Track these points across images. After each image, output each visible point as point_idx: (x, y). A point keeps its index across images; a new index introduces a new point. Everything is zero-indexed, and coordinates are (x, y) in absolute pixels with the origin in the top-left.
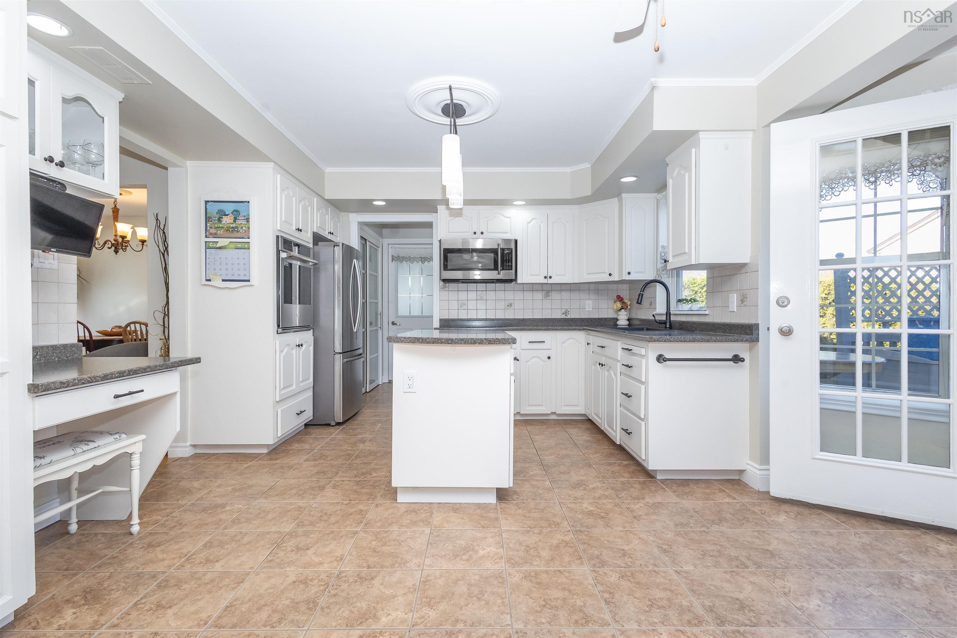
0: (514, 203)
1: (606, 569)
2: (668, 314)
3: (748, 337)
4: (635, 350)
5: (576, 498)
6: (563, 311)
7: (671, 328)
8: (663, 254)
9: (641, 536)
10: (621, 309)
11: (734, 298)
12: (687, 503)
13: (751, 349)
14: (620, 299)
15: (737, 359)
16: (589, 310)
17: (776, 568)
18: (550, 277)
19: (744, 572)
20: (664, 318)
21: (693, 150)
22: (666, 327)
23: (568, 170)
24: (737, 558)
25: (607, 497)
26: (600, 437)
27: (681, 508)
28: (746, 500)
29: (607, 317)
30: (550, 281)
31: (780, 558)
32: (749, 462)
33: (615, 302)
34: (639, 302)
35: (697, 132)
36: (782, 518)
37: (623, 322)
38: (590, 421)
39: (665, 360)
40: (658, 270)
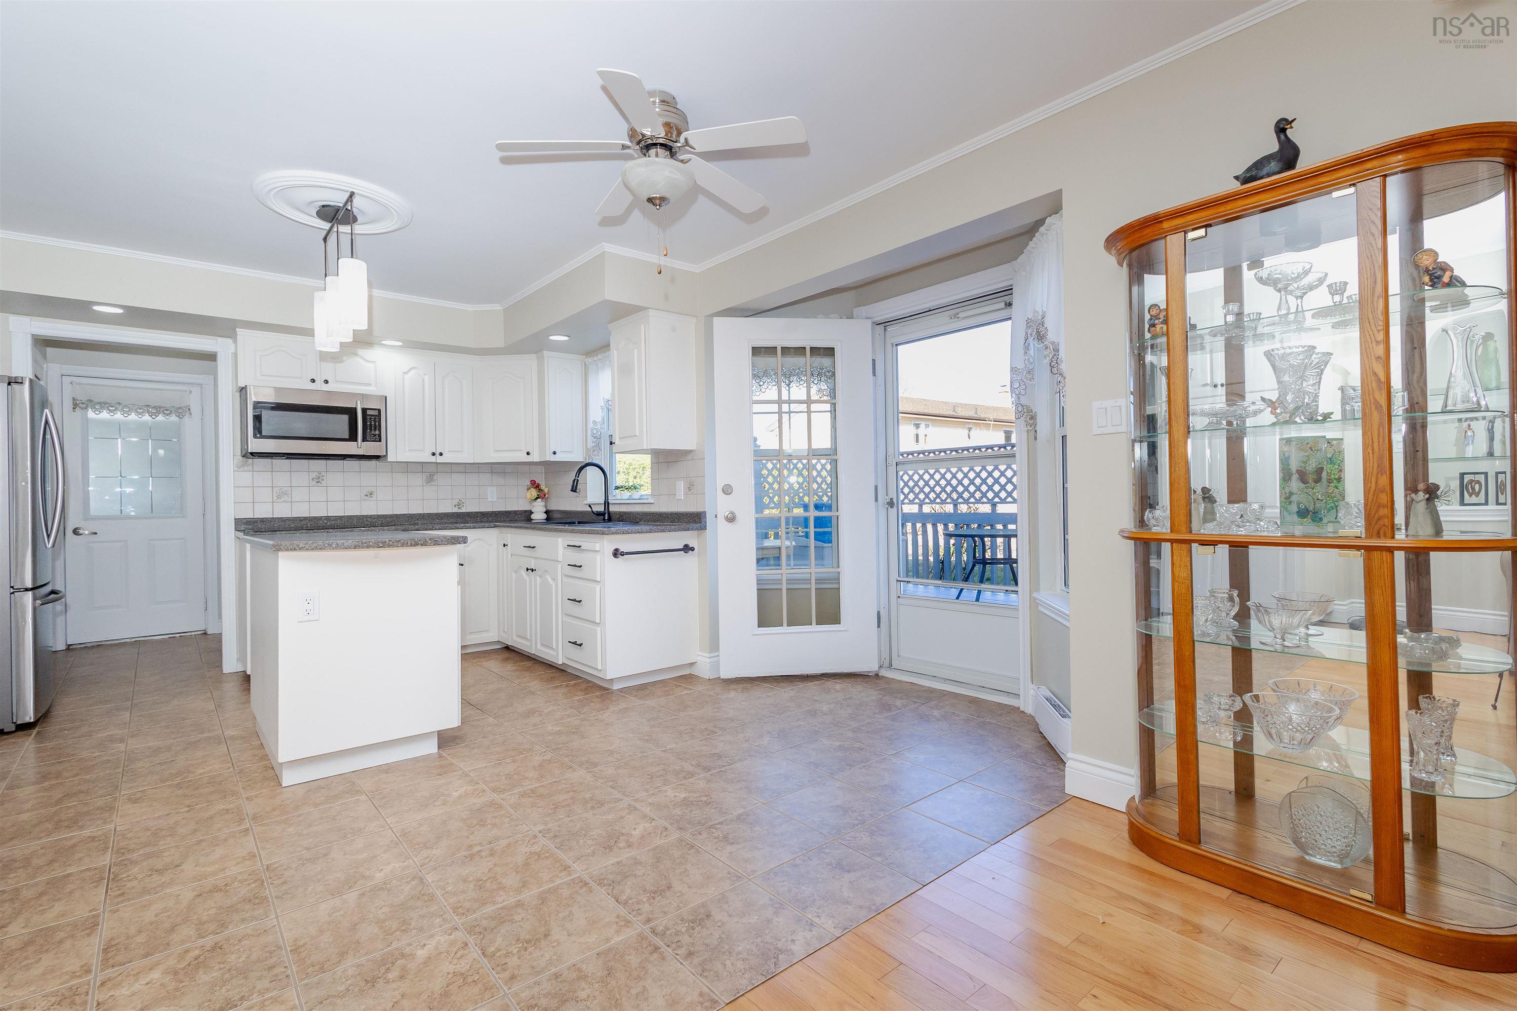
0: (383, 342)
1: (599, 768)
2: (607, 504)
3: (698, 525)
4: (585, 546)
5: (534, 725)
6: (455, 502)
7: (610, 520)
8: (595, 432)
9: (620, 736)
10: (537, 498)
11: (681, 486)
12: (651, 702)
13: (699, 536)
14: (535, 485)
15: (687, 549)
16: (493, 500)
17: (736, 727)
18: (441, 454)
19: (715, 736)
20: (601, 509)
21: (643, 326)
22: (604, 519)
23: (470, 308)
24: (706, 729)
25: (569, 716)
26: (528, 664)
27: (648, 707)
28: (700, 688)
29: (517, 509)
30: (440, 459)
31: (737, 721)
32: (700, 653)
33: (528, 489)
34: (574, 489)
35: (648, 308)
36: (732, 694)
37: (539, 515)
38: (507, 648)
39: (623, 554)
40: (587, 450)
